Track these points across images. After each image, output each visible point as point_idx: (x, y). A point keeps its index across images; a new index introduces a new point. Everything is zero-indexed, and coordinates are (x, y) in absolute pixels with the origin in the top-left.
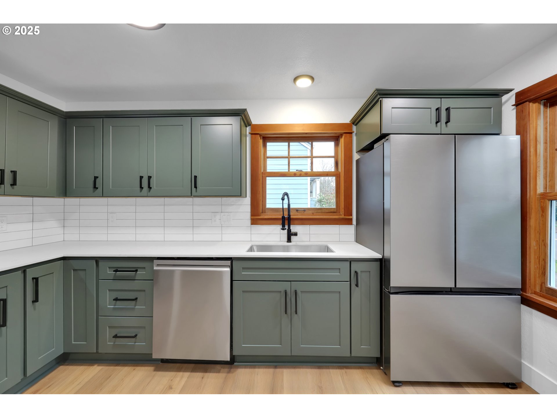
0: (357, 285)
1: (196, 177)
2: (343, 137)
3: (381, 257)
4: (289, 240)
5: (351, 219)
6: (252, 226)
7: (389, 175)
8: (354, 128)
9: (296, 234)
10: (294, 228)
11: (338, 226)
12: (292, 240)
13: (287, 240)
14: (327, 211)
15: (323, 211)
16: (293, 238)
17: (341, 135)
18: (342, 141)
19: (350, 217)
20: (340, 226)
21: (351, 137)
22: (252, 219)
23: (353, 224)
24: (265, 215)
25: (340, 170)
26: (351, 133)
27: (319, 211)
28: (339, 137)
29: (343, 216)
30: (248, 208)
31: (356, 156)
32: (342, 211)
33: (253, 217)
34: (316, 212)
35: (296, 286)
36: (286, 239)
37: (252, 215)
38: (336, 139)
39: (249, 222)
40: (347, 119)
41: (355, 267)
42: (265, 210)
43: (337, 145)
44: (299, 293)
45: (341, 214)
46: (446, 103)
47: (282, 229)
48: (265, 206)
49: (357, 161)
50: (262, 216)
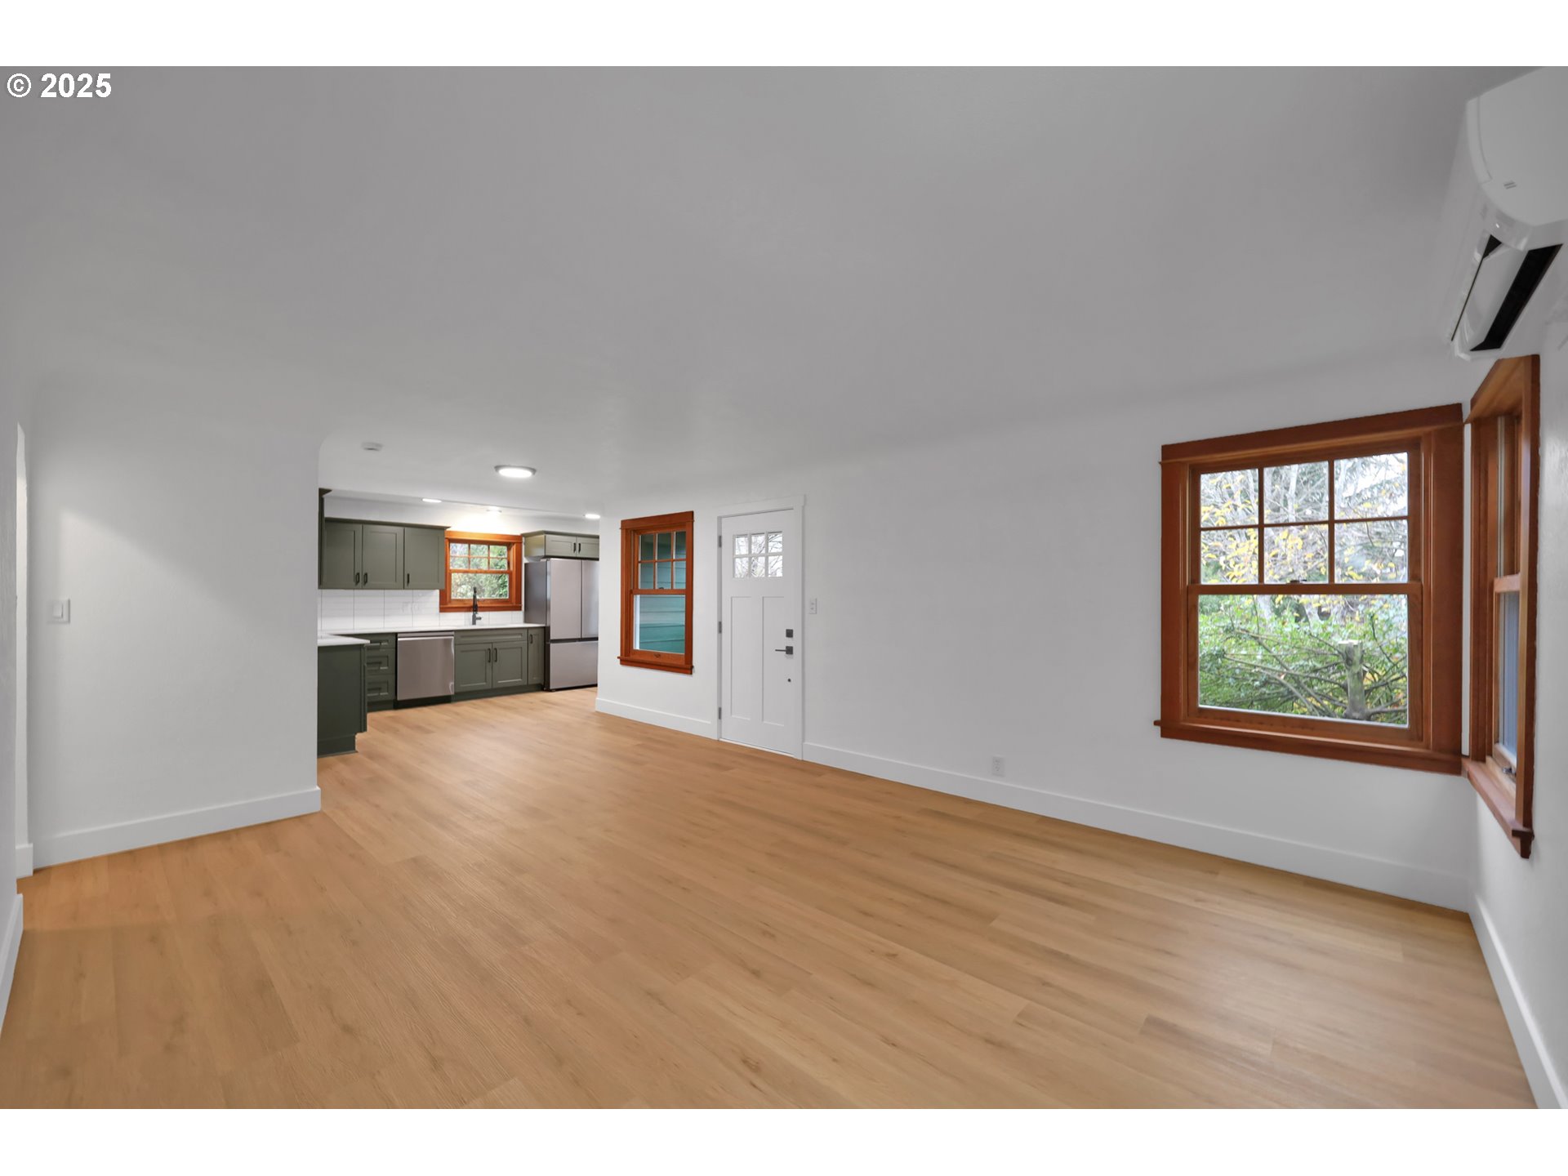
0: (532, 642)
1: (408, 575)
2: (514, 546)
3: (545, 626)
4: (474, 623)
5: (521, 607)
6: (442, 614)
7: (550, 574)
8: (523, 538)
9: (480, 618)
10: (479, 614)
11: (510, 610)
13: (473, 620)
14: (503, 601)
15: (500, 601)
16: (477, 621)
17: (514, 543)
18: (514, 548)
19: (520, 605)
20: (513, 610)
21: (521, 546)
22: (440, 608)
23: (522, 610)
24: (451, 604)
25: (511, 568)
26: (521, 543)
27: (497, 601)
28: (511, 545)
29: (514, 604)
30: (437, 599)
31: (525, 560)
32: (514, 600)
33: (441, 606)
34: (495, 601)
35: (495, 646)
37: (440, 604)
38: (509, 545)
39: (438, 610)
40: (518, 533)
41: (530, 632)
42: (450, 601)
43: (509, 549)
44: (498, 651)
46: (580, 540)
48: (450, 597)
49: (526, 564)
50: (449, 605)
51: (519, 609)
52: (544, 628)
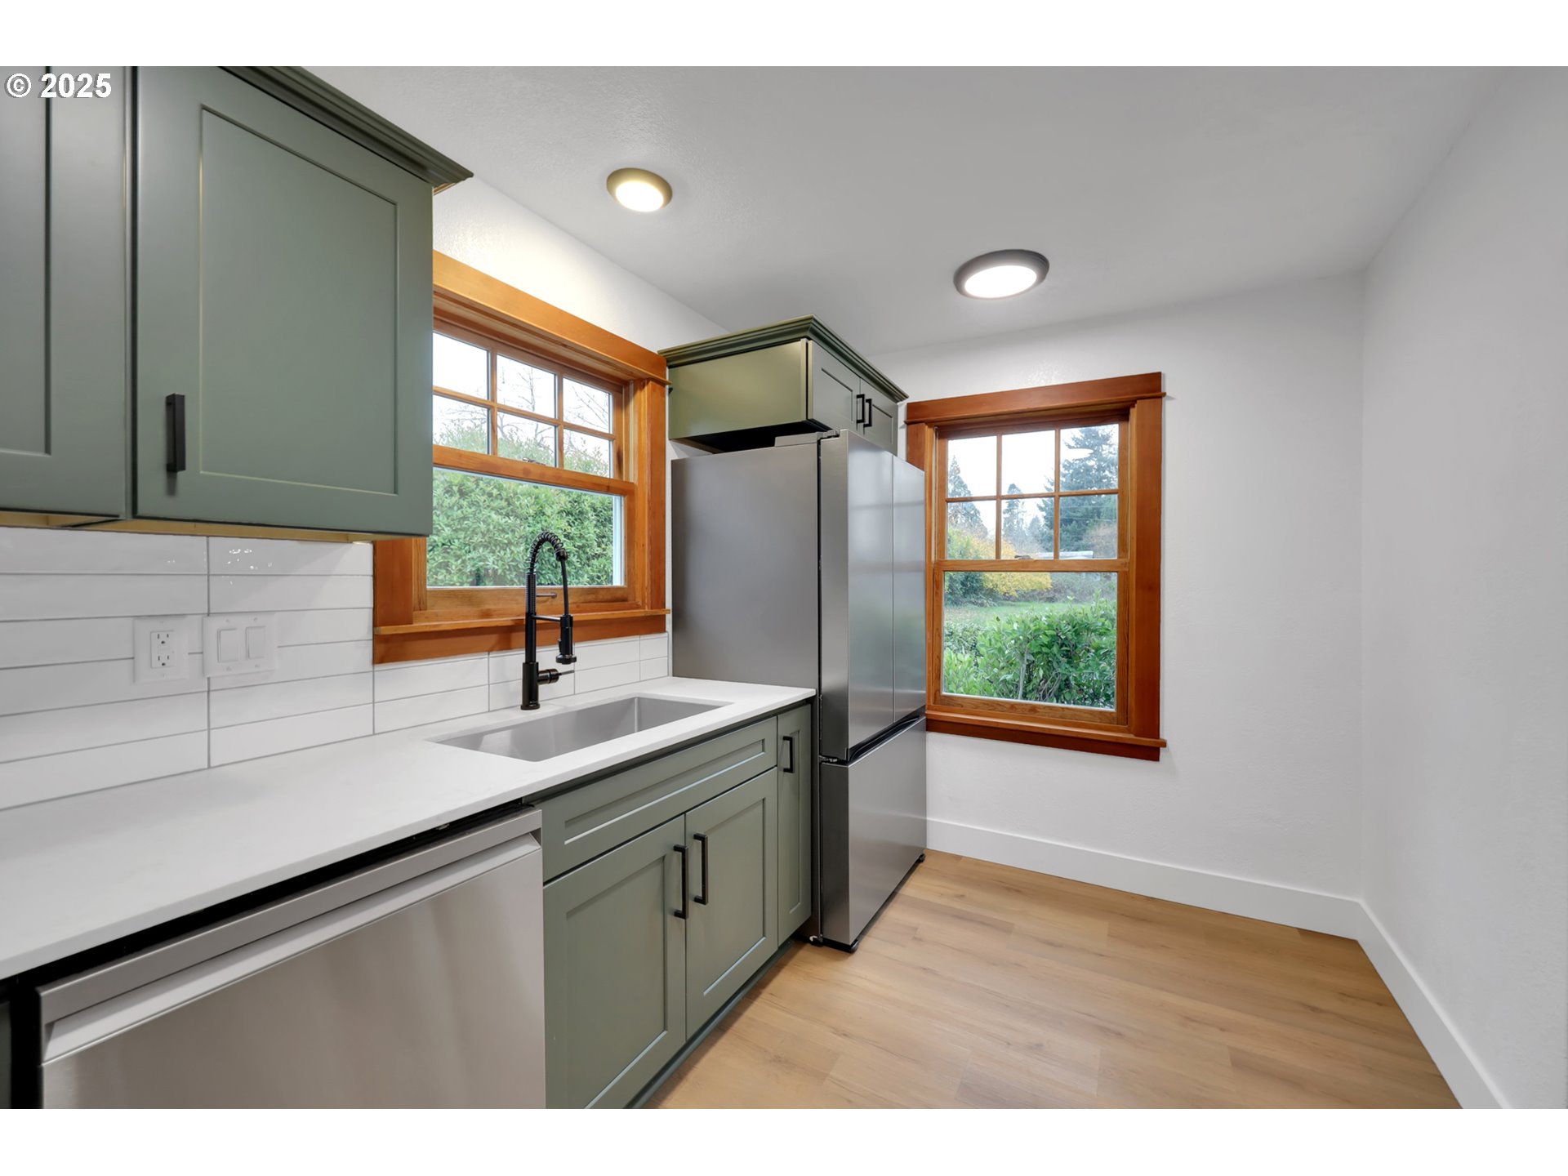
0: (788, 770)
2: (646, 388)
3: (814, 694)
4: (530, 700)
5: (664, 618)
6: (379, 667)
8: (667, 374)
9: (552, 678)
11: (636, 638)
12: (541, 697)
13: (521, 703)
14: (609, 597)
15: (601, 596)
16: (543, 689)
17: (644, 383)
18: (641, 400)
19: (660, 612)
20: (642, 637)
21: (662, 396)
22: (378, 639)
23: (667, 630)
24: (427, 619)
25: (634, 479)
26: (664, 384)
27: (591, 597)
28: (626, 383)
29: (643, 610)
30: (362, 593)
31: (672, 452)
33: (386, 630)
34: (582, 599)
36: (519, 700)
37: (380, 616)
38: (618, 388)
39: (366, 651)
41: (785, 727)
42: (423, 602)
43: (620, 403)
45: (640, 603)
46: (867, 389)
47: (559, 661)
48: (422, 580)
49: (673, 463)
50: (420, 625)
51: (652, 625)
52: (809, 701)
